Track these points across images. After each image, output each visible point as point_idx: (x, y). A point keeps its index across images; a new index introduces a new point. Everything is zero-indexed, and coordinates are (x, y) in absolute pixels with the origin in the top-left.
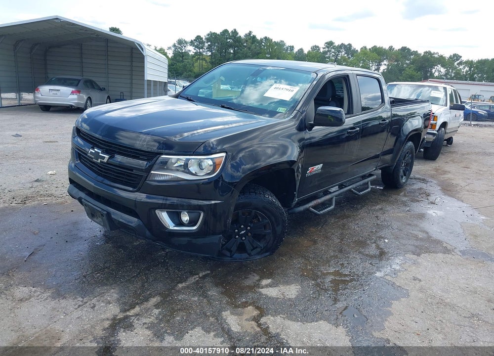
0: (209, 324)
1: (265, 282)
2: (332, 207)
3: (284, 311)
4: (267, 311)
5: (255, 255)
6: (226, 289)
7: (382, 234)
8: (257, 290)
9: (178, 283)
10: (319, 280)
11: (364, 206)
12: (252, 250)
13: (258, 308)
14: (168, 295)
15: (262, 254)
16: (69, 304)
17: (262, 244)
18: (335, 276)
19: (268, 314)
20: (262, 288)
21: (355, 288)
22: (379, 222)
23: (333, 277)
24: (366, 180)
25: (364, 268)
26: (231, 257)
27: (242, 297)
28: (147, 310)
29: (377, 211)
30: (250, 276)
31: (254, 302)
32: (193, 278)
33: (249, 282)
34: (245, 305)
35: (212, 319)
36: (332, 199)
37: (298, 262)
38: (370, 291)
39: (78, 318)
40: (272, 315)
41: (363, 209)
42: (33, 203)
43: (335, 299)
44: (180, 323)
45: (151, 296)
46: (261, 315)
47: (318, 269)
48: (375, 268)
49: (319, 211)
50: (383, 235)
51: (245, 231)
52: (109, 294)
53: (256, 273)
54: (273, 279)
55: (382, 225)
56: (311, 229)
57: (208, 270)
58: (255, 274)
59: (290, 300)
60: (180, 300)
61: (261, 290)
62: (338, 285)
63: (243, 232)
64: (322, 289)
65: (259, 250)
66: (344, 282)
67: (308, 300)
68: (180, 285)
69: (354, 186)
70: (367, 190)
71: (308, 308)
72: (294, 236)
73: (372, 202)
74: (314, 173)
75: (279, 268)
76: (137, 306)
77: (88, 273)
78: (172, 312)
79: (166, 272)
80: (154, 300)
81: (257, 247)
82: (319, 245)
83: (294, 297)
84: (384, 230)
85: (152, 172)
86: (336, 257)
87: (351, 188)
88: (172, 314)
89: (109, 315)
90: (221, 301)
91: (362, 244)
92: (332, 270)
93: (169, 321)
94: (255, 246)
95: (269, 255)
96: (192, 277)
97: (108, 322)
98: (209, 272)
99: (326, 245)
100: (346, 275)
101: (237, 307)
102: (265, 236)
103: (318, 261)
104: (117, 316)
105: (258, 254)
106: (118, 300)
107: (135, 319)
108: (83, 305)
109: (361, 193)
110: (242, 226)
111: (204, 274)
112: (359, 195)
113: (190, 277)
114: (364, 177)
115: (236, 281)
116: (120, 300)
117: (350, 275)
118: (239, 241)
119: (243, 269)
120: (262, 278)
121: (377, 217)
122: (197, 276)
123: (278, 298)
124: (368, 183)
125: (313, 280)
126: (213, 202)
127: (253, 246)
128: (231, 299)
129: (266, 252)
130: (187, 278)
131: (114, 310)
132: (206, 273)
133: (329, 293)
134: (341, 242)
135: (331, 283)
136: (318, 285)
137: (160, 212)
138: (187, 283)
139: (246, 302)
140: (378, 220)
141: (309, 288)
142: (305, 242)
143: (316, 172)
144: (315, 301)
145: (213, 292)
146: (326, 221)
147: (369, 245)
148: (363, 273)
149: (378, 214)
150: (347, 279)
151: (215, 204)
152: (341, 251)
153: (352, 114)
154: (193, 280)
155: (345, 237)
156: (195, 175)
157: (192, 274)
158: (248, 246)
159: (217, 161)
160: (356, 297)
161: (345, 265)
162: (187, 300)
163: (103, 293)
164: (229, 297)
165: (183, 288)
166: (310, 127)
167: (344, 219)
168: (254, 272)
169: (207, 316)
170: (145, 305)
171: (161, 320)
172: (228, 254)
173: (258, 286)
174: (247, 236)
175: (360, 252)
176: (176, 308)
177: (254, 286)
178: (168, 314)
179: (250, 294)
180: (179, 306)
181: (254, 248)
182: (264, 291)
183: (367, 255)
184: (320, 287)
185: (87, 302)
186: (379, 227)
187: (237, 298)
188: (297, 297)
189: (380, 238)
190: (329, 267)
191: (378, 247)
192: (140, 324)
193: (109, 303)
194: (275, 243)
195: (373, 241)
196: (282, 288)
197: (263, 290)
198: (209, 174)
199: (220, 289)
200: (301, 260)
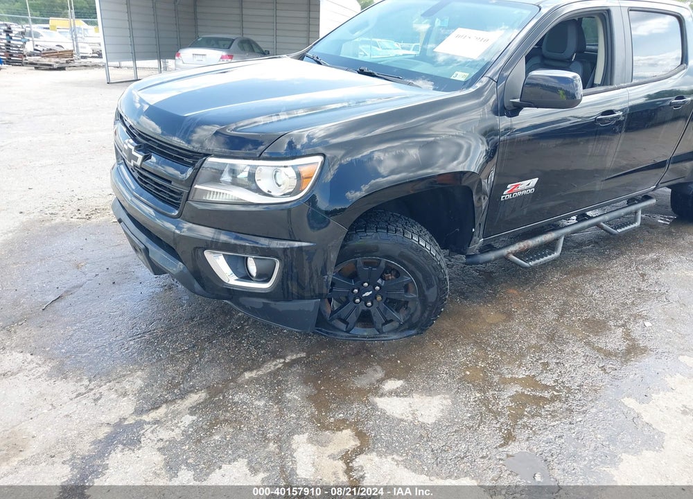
0: (264, 454)
1: (392, 384)
2: (556, 254)
3: (403, 447)
4: (373, 442)
5: (389, 332)
6: (319, 390)
7: (643, 309)
8: (371, 399)
9: (245, 370)
10: (491, 393)
11: (622, 253)
12: (383, 324)
13: (360, 435)
14: (221, 391)
15: (402, 331)
16: (65, 388)
17: (400, 316)
18: (524, 386)
19: (372, 451)
20: (382, 395)
21: (554, 417)
22: (643, 286)
23: (519, 388)
24: (633, 208)
25: (586, 376)
26: (348, 332)
27: (340, 409)
28: (176, 414)
29: (647, 263)
30: (370, 371)
31: (359, 421)
32: (274, 363)
33: (361, 382)
34: (339, 426)
35: (272, 447)
36: (557, 239)
37: (464, 353)
38: (583, 426)
39: (67, 416)
40: (380, 454)
41: (621, 258)
42: (101, 218)
43: (510, 433)
44: (217, 447)
45: (193, 390)
46: (359, 451)
47: (497, 369)
48: (607, 379)
49: (527, 261)
50: (644, 313)
51: (371, 292)
52: (131, 379)
53: (382, 366)
54: (407, 380)
55: (647, 292)
56: (511, 291)
57: (303, 351)
58: (379, 368)
59: (423, 426)
60: (235, 403)
61: (377, 400)
62: (524, 405)
63: (367, 294)
64: (490, 411)
65: (396, 324)
66: (539, 401)
67: (455, 432)
68: (247, 375)
69: (607, 217)
70: (632, 226)
71: (451, 448)
72: (474, 302)
73: (641, 246)
74: (519, 194)
75: (426, 360)
76: (164, 406)
77: (118, 338)
78: (214, 423)
79: (236, 347)
80: (194, 398)
81: (391, 321)
82: (514, 324)
83: (431, 420)
84: (649, 303)
85: (196, 186)
86: (539, 348)
87: (600, 222)
88: (212, 426)
89: (113, 418)
90: (301, 413)
91: (597, 326)
92: (522, 374)
93: (199, 441)
94: (388, 319)
95: (415, 335)
96: (273, 361)
97: (107, 430)
98: (303, 355)
99: (529, 324)
100: (546, 387)
101: (325, 427)
102: (407, 302)
103: (502, 354)
104: (125, 419)
105: (395, 331)
106: (141, 390)
107: (149, 431)
108: (85, 393)
109: (619, 231)
110: (366, 284)
111: (294, 357)
112: (615, 234)
113: (269, 360)
114: (631, 201)
115: (341, 376)
116: (143, 391)
117: (553, 388)
118: (362, 307)
119: (363, 355)
120: (389, 376)
121: (643, 275)
122: (282, 360)
123: (402, 420)
124: (636, 212)
125: (480, 391)
126: (297, 244)
127: (385, 318)
128: (320, 412)
129: (410, 328)
130: (264, 362)
131: (125, 408)
132: (299, 356)
133: (502, 420)
134: (558, 320)
135: (512, 401)
136: (485, 402)
137: (212, 255)
138: (260, 373)
139: (344, 421)
140: (643, 281)
141: (466, 405)
142: (490, 314)
143: (525, 192)
144: (469, 434)
145: (295, 395)
146: (544, 277)
147: (610, 329)
148: (580, 386)
149: (647, 270)
150: (547, 395)
151: (300, 248)
152: (551, 338)
153: (611, 84)
154: (272, 368)
155: (569, 311)
156: (268, 195)
157: (275, 355)
158: (377, 317)
159: (305, 171)
160: (551, 437)
161: (551, 366)
162: (246, 404)
163: (124, 376)
164: (318, 408)
165: (251, 381)
166: (514, 111)
167: (577, 275)
168: (379, 364)
169: (266, 439)
170: (176, 406)
171: (188, 437)
172: (342, 326)
173: (376, 390)
174: (375, 301)
175: (588, 343)
176: (222, 418)
177: (369, 391)
178: (205, 427)
179: (355, 405)
180: (228, 414)
181: (387, 322)
182: (381, 402)
183: (600, 350)
184: (487, 407)
185: (92, 389)
186: (641, 295)
187: (330, 410)
188: (437, 424)
189: (637, 317)
190: (519, 366)
191: (627, 335)
192: (153, 441)
193: (125, 394)
194: (426, 315)
195: (621, 322)
196: (416, 400)
197: (382, 399)
198: (290, 194)
199: (309, 390)
200: (471, 350)
